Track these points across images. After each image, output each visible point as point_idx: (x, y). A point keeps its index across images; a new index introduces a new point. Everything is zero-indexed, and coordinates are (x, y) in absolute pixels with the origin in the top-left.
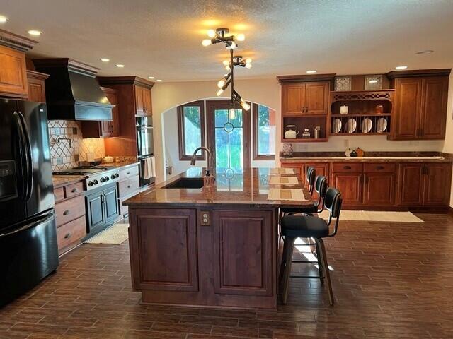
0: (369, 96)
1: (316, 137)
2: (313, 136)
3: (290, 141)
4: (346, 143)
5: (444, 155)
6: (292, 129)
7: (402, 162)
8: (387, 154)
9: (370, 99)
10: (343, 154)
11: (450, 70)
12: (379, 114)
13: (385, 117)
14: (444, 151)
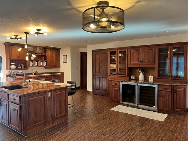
0: (41, 54)
1: (23, 68)
2: (22, 68)
3: (13, 69)
4: (32, 70)
5: (61, 72)
6: (14, 65)
7: (53, 75)
8: (45, 73)
9: (41, 55)
10: (32, 74)
11: (60, 48)
12: (43, 60)
13: (45, 61)
14: (60, 72)
